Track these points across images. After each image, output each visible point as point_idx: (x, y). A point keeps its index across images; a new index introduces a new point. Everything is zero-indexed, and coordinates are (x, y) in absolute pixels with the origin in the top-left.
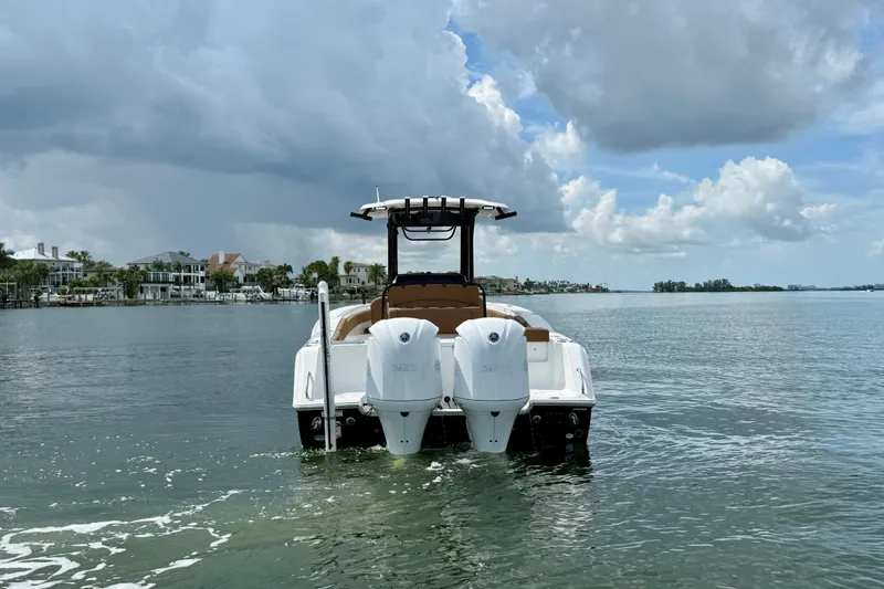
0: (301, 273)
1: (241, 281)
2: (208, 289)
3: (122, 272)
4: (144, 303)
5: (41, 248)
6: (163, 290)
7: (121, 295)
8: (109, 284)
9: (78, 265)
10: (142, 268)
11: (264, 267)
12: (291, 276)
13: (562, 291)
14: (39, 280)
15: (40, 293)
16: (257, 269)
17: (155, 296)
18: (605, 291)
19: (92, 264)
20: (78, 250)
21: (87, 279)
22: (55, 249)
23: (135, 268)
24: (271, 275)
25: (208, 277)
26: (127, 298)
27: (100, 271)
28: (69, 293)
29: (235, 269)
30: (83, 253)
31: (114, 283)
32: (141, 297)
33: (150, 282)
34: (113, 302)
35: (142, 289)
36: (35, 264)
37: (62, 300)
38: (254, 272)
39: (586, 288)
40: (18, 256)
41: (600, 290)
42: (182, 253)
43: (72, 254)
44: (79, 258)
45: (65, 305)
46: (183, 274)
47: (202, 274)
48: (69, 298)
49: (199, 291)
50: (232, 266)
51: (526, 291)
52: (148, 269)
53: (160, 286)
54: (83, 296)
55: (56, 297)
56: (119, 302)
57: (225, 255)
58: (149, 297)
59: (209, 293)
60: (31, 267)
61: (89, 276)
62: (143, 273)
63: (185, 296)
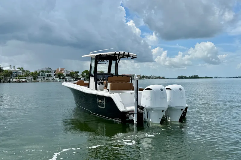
0: (82, 73)
1: (65, 75)
2: (56, 78)
3: (33, 73)
4: (38, 82)
5: (10, 66)
6: (44, 78)
7: (32, 79)
8: (29, 76)
9: (21, 71)
10: (38, 72)
11: (71, 72)
12: (79, 74)
13: (153, 78)
14: (10, 75)
15: (10, 79)
16: (69, 72)
17: (41, 80)
18: (164, 78)
19: (24, 71)
20: (21, 67)
22: (14, 67)
23: (36, 72)
24: (73, 74)
25: (56, 75)
26: (34, 80)
27: (26, 73)
28: (18, 79)
29: (63, 72)
30: (22, 68)
31: (30, 76)
32: (38, 80)
33: (40, 76)
34: (30, 81)
35: (38, 78)
36: (9, 71)
37: (16, 81)
38: (69, 73)
39: (159, 78)
40: (4, 69)
41: (163, 78)
42: (49, 68)
43: (19, 68)
44: (21, 69)
45: (17, 82)
46: (49, 74)
47: (54, 74)
48: (18, 80)
49: (54, 78)
50: (63, 71)
51: (143, 78)
52: (40, 72)
53: (43, 77)
54: (22, 80)
55: (14, 80)
56: (32, 81)
57: (61, 69)
58: (40, 80)
59: (56, 79)
60: (8, 72)
61: (24, 74)
62: (38, 73)
63: (50, 80)
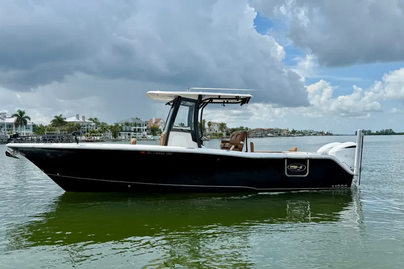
1: (162, 130)
2: (148, 134)
3: (112, 127)
4: (120, 140)
5: (78, 116)
6: (129, 134)
7: (111, 137)
8: (106, 132)
9: (93, 124)
10: (120, 125)
13: (310, 135)
17: (125, 137)
18: (331, 135)
19: (99, 124)
20: (93, 118)
21: (97, 130)
23: (117, 125)
25: (148, 129)
26: (114, 138)
27: (102, 127)
28: (90, 136)
29: (159, 126)
30: (95, 119)
31: (108, 132)
32: (119, 138)
33: (124, 131)
34: (108, 140)
35: (120, 134)
36: (75, 124)
37: (87, 139)
39: (322, 133)
40: (68, 120)
41: (328, 134)
42: (137, 118)
43: (91, 119)
44: (94, 121)
45: (88, 141)
46: (137, 128)
47: (145, 127)
48: (90, 138)
49: (144, 135)
50: (158, 124)
51: (293, 135)
52: (122, 125)
53: (128, 133)
54: (95, 137)
55: (84, 138)
56: (110, 140)
57: (156, 119)
58: (123, 138)
59: (149, 136)
60: (73, 125)
61: (98, 128)
62: (120, 127)
63: (138, 137)
